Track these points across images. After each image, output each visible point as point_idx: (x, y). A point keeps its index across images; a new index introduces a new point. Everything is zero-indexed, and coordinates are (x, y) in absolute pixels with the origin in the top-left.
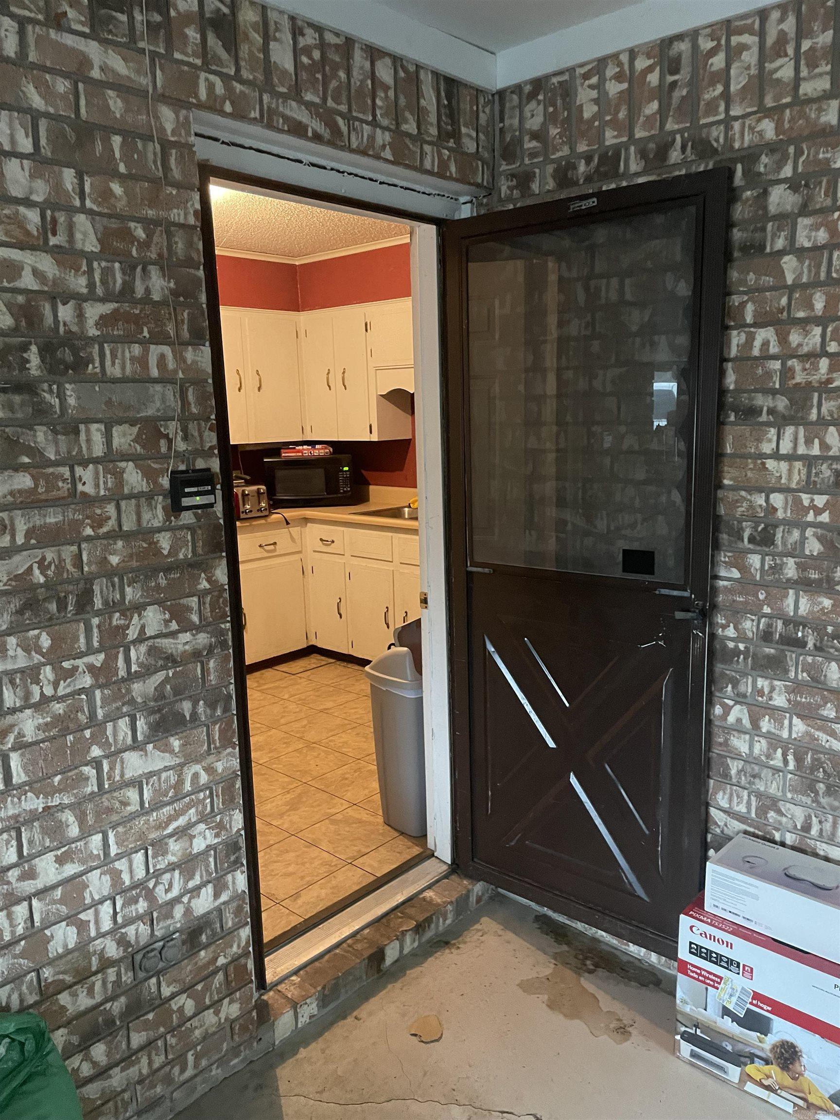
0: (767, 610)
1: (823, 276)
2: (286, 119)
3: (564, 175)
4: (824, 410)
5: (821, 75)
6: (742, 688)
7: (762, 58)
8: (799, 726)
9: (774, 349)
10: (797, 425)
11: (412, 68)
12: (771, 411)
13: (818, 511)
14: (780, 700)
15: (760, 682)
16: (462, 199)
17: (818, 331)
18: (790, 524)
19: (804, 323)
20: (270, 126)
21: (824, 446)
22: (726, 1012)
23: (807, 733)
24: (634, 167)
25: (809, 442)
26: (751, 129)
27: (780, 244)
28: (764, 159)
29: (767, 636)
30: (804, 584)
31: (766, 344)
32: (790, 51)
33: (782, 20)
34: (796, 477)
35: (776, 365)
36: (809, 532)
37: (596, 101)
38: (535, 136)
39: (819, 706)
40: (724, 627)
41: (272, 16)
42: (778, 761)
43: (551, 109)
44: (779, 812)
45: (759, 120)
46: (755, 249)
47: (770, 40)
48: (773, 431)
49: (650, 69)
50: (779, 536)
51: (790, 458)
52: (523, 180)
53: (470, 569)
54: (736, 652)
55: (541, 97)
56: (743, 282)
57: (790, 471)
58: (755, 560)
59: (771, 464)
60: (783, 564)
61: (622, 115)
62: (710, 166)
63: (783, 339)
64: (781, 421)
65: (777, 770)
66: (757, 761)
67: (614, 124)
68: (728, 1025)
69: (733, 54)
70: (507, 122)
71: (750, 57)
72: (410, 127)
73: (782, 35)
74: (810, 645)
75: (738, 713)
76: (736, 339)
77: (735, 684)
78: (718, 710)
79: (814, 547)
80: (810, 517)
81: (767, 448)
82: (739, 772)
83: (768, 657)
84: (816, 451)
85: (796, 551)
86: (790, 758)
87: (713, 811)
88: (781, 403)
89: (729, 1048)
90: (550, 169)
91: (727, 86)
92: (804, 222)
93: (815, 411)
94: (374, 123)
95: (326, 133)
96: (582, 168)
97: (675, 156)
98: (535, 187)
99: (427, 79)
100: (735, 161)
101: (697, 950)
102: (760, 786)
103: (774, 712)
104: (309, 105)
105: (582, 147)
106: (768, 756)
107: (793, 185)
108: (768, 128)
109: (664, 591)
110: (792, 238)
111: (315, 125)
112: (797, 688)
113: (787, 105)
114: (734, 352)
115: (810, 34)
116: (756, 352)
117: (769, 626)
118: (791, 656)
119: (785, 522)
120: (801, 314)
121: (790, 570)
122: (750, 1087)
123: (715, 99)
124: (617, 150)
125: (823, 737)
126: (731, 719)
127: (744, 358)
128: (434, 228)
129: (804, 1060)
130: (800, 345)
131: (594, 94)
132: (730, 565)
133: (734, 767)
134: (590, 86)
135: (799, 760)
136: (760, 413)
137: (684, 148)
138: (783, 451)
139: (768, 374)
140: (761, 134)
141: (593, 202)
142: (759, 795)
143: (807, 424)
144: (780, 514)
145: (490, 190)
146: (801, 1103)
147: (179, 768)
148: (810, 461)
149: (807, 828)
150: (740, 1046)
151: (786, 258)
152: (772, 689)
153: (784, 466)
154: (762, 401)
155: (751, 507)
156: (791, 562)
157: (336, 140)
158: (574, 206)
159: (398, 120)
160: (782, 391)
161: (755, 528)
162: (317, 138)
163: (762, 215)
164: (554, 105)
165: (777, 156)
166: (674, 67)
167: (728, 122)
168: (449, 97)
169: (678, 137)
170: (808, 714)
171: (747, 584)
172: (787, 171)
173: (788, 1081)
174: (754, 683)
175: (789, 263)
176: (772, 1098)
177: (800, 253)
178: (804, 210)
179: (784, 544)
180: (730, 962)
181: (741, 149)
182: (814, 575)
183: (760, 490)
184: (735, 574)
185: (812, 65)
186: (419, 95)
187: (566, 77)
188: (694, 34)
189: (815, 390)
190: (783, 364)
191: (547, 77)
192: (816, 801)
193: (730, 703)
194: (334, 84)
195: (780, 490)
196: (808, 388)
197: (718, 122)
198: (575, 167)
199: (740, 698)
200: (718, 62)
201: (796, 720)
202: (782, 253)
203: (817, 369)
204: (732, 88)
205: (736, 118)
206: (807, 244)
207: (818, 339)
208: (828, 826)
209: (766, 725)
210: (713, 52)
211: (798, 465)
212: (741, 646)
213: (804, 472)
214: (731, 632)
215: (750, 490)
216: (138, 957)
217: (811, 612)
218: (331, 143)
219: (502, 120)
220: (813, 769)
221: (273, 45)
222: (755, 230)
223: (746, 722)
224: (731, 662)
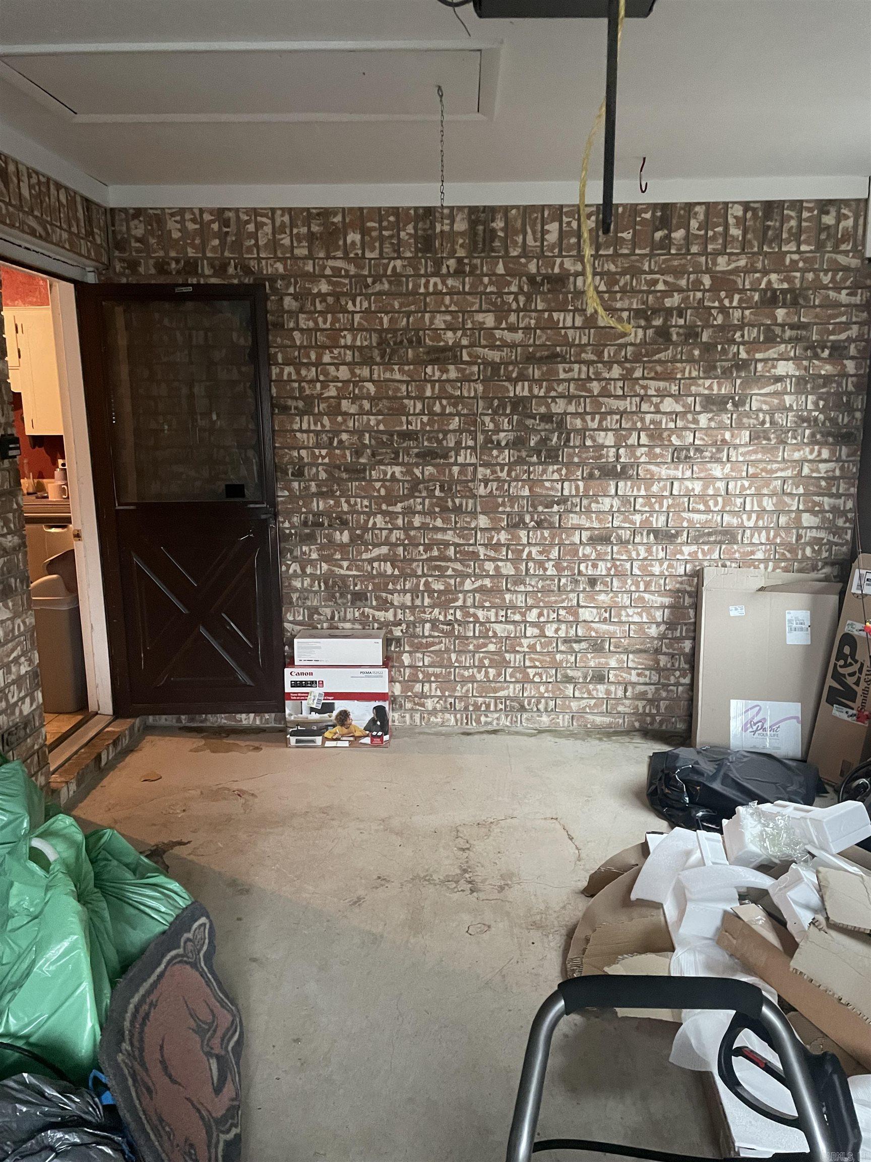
0: (304, 510)
1: (313, 343)
2: (29, 226)
3: (161, 267)
4: (321, 408)
5: (303, 247)
6: (295, 554)
7: (274, 233)
8: (325, 566)
9: (294, 377)
10: (309, 415)
11: (73, 194)
12: (296, 408)
13: (324, 458)
14: (314, 556)
15: (305, 548)
16: (88, 269)
17: (314, 369)
18: (311, 465)
19: (308, 365)
20: (23, 231)
21: (323, 426)
22: (312, 710)
23: (329, 569)
24: (207, 272)
25: (316, 424)
26: (272, 266)
27: (292, 325)
28: (279, 282)
29: (305, 524)
30: (320, 495)
31: (290, 374)
32: (288, 231)
33: (282, 215)
34: (311, 441)
35: (296, 385)
36: (320, 468)
37: (180, 230)
38: (138, 240)
39: (333, 554)
40: (283, 522)
41: (20, 166)
42: (316, 588)
43: (149, 227)
44: (320, 614)
45: (275, 262)
46: (279, 326)
47: (278, 224)
48: (298, 418)
49: (213, 221)
50: (306, 471)
51: (308, 431)
52: (133, 265)
53: (118, 508)
54: (291, 534)
55: (141, 219)
56: (275, 342)
57: (308, 438)
58: (295, 485)
59: (298, 435)
60: (310, 486)
61: (197, 241)
62: (251, 281)
63: (298, 373)
64: (302, 413)
65: (316, 592)
66: (306, 590)
67: (193, 246)
68: (315, 716)
69: (259, 226)
70: (117, 228)
71: (268, 229)
72: (74, 229)
73: (283, 223)
74: (326, 524)
75: (295, 567)
76: (275, 371)
77: (291, 552)
78: (284, 568)
79: (323, 475)
80: (320, 461)
81: (296, 427)
82: (297, 599)
83: (307, 534)
84: (319, 428)
85: (315, 478)
86: (322, 584)
87: (286, 625)
88: (301, 404)
89: (315, 728)
90: (151, 262)
91: (257, 241)
92: (301, 316)
93: (316, 408)
94: (61, 228)
95: (43, 234)
96: (173, 265)
97: (231, 270)
98: (141, 270)
99: (78, 199)
100: (265, 280)
101: (295, 684)
102: (309, 603)
103: (312, 562)
104: (36, 217)
105: (173, 254)
106: (311, 586)
107: (295, 297)
108: (280, 267)
109: (252, 506)
110: (297, 323)
111: (39, 229)
112: (322, 548)
113: (288, 258)
114: (274, 377)
115: (297, 226)
116: (285, 378)
117: (306, 518)
118: (318, 533)
119: (308, 464)
120: (305, 361)
121: (314, 489)
122: (328, 744)
123: (251, 246)
124: (196, 260)
125: (336, 569)
126: (291, 571)
127: (279, 381)
128: (72, 285)
129: (351, 717)
130: (306, 376)
131: (179, 226)
132: (283, 489)
133: (295, 596)
134: (175, 221)
135: (326, 584)
136: (291, 409)
137: (236, 268)
138: (304, 428)
139: (293, 389)
140: (277, 269)
141: (190, 289)
142: (309, 608)
143: (314, 415)
144: (306, 460)
145: (109, 266)
146: (352, 739)
147: (12, 619)
148: (317, 433)
149: (333, 618)
150: (321, 725)
151: (295, 333)
152: (310, 550)
153: (305, 435)
154: (290, 402)
155: (291, 457)
156: (313, 484)
157: (46, 238)
158: (178, 290)
159: (70, 226)
160: (300, 398)
161: (294, 468)
162: (40, 237)
163: (281, 310)
164: (151, 226)
165: (286, 282)
166: (226, 223)
167: (259, 259)
168: (88, 211)
169: (232, 261)
170: (328, 559)
171: (292, 498)
172: (291, 290)
173: (345, 731)
174: (301, 549)
175: (297, 335)
176: (340, 744)
177: (302, 330)
178: (302, 310)
179: (309, 475)
180: (312, 682)
181: (267, 274)
182: (325, 489)
183: (295, 448)
184: (286, 493)
185: (299, 241)
186: (76, 211)
187: (159, 212)
188: (237, 210)
189: (315, 398)
190: (300, 384)
191: (146, 209)
192: (336, 602)
193: (289, 562)
194: (44, 205)
195: (304, 448)
196: (312, 397)
197: (254, 258)
198: (169, 264)
199: (295, 559)
200: (251, 227)
201: (323, 564)
202: (293, 330)
203: (315, 387)
204: (260, 243)
205: (263, 258)
206: (305, 327)
207: (314, 373)
208: (342, 614)
209: (309, 570)
210: (247, 222)
211: (311, 435)
212: (293, 531)
213: (315, 439)
214: (287, 525)
215: (290, 448)
216: (6, 736)
217: (325, 508)
218: (46, 240)
219: (113, 225)
220: (333, 586)
221: (21, 184)
222: (278, 316)
223: (299, 571)
224: (288, 540)
